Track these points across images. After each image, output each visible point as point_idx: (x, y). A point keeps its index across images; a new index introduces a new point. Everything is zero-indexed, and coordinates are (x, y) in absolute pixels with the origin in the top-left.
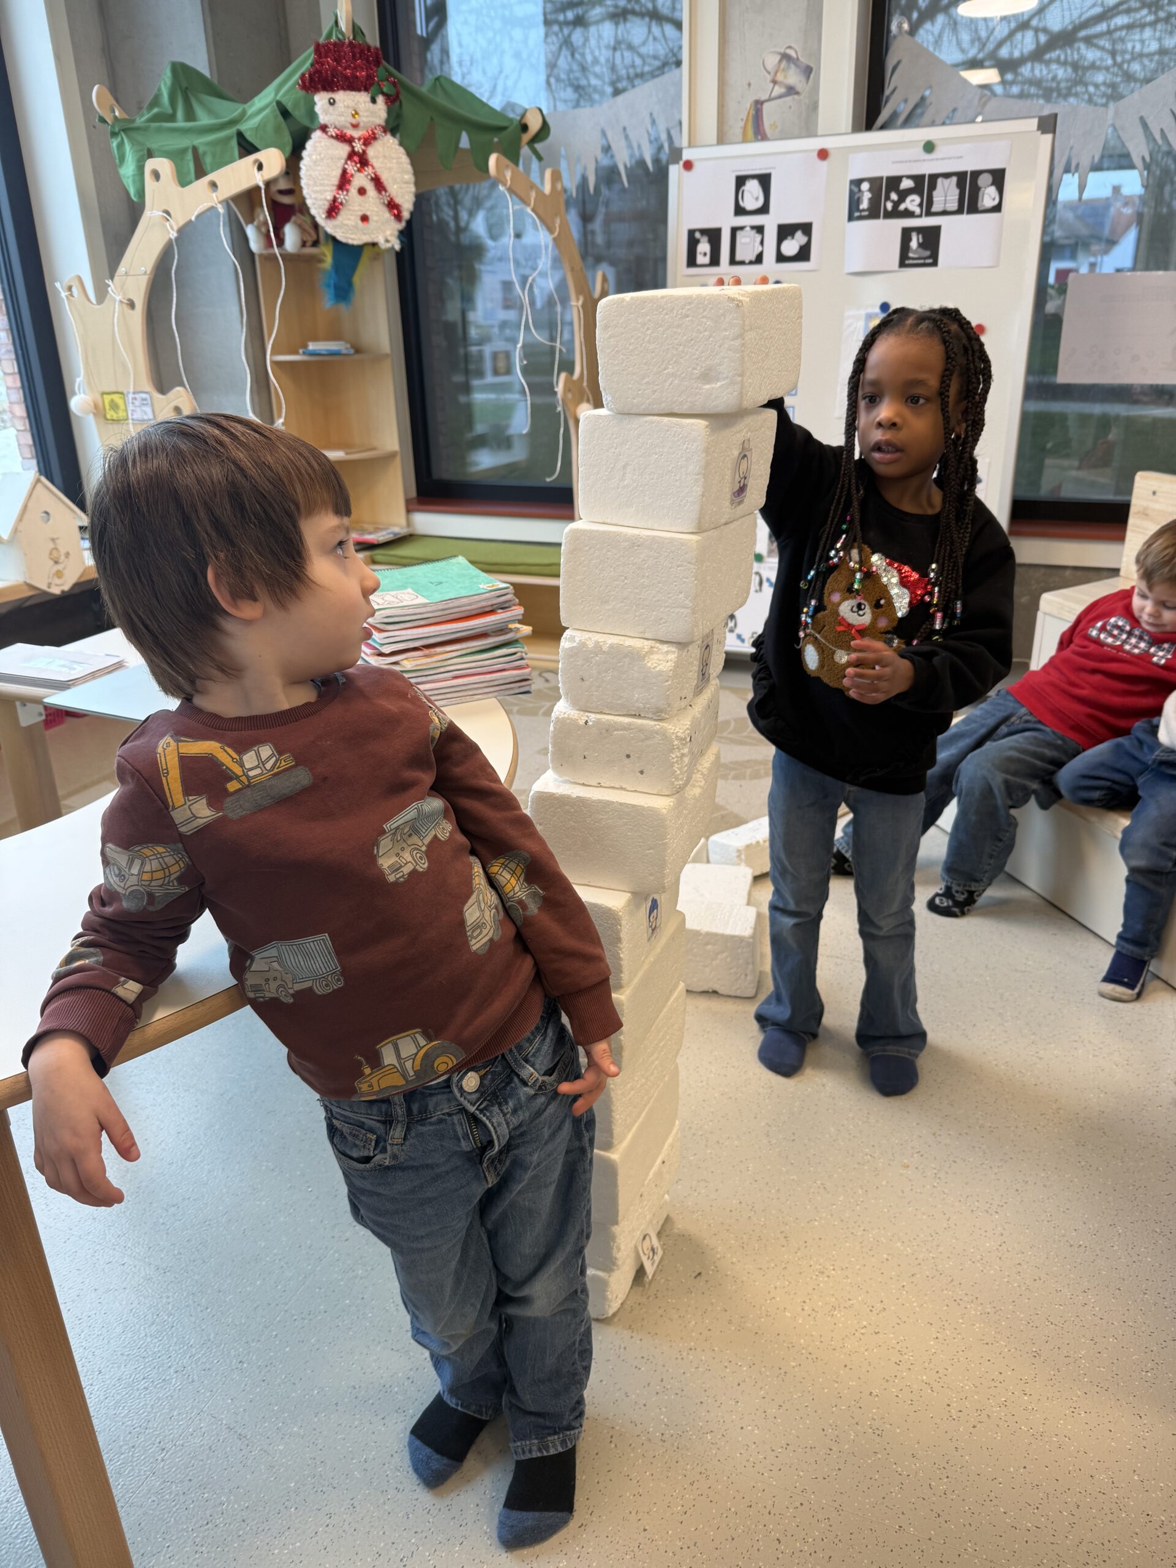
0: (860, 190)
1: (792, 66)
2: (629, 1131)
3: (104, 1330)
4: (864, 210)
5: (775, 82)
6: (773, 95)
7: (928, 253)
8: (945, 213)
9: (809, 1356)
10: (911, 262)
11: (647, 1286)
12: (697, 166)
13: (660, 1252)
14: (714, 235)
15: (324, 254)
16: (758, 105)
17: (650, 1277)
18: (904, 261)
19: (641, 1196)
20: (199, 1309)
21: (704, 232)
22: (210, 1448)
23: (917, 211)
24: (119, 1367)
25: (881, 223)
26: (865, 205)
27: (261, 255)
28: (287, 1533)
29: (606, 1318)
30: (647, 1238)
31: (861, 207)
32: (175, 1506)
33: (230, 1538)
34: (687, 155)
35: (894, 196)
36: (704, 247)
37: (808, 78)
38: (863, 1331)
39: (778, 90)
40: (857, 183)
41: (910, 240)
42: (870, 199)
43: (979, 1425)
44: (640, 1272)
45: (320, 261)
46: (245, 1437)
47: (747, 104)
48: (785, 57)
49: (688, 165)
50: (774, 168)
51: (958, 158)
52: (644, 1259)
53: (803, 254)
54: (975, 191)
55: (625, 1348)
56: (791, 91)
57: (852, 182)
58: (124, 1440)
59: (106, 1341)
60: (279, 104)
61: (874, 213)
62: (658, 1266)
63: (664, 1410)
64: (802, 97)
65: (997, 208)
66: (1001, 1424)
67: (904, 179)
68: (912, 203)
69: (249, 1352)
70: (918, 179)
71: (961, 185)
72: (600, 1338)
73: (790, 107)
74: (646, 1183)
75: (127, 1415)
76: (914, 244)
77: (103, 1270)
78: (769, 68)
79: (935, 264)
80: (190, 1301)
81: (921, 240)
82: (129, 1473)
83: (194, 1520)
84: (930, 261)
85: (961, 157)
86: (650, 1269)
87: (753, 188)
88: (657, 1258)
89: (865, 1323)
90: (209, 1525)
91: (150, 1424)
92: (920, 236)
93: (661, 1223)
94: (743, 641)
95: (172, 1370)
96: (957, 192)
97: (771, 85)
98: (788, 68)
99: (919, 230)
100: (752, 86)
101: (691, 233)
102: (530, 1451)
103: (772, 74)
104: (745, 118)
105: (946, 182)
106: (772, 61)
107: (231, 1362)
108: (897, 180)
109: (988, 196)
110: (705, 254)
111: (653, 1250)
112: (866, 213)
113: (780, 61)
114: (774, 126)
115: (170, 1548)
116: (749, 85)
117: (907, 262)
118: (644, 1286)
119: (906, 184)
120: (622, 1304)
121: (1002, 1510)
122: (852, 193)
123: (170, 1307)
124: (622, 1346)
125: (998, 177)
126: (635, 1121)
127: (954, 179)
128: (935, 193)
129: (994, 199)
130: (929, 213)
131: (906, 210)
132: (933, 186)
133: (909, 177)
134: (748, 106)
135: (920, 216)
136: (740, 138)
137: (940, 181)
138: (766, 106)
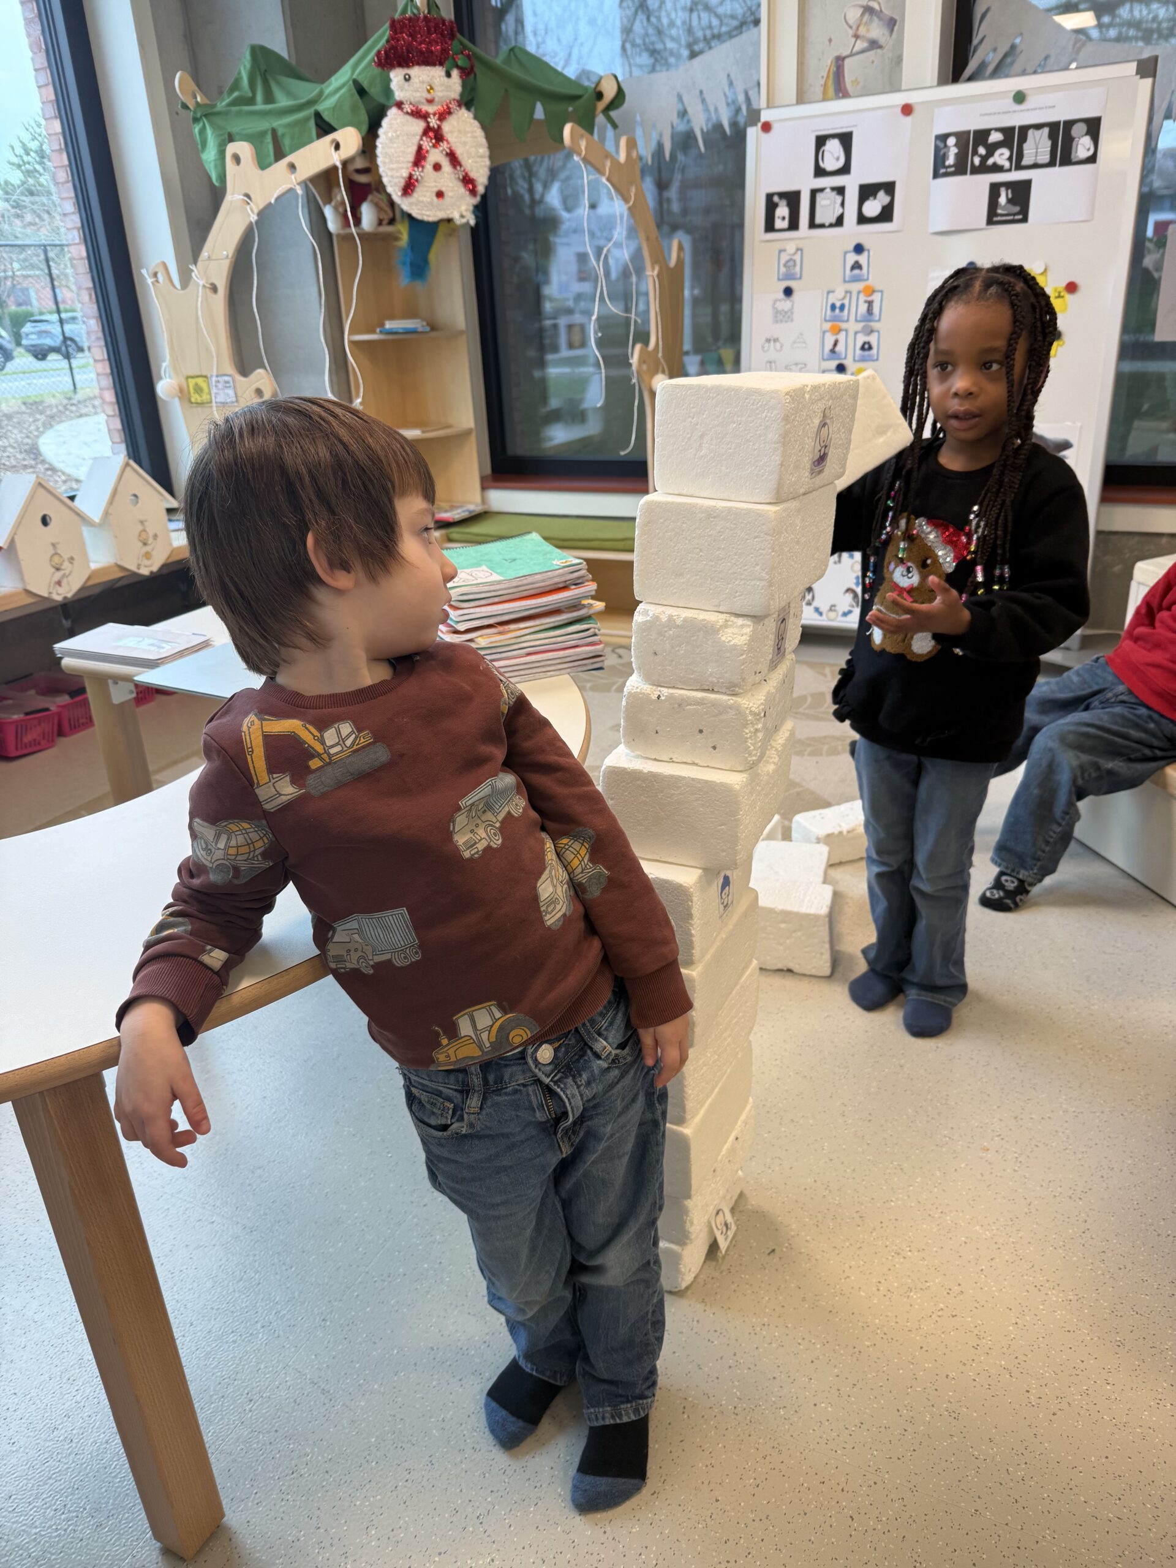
0: (946, 146)
1: (875, 18)
2: (702, 1106)
3: (195, 1284)
4: (950, 166)
5: (857, 36)
6: (857, 49)
7: (1017, 209)
8: (1036, 166)
9: (884, 1336)
10: (999, 218)
11: (720, 1261)
12: (776, 127)
13: (734, 1228)
14: (792, 199)
15: (400, 232)
16: (840, 61)
17: (723, 1252)
18: (993, 218)
19: (714, 1171)
20: (284, 1268)
21: (782, 195)
22: (295, 1401)
23: (1007, 165)
24: (209, 1320)
25: (968, 179)
26: (951, 161)
27: (338, 235)
28: (368, 1486)
29: (679, 1291)
30: (721, 1213)
31: (947, 163)
32: (263, 1454)
33: (314, 1488)
34: (765, 116)
35: (982, 151)
36: (782, 211)
37: (892, 31)
38: (940, 1313)
39: (860, 45)
40: (943, 138)
41: (999, 195)
42: (956, 155)
43: (1059, 1413)
44: (714, 1247)
45: (397, 239)
46: (329, 1392)
47: (828, 61)
48: (868, 10)
49: (767, 127)
50: (856, 126)
51: (1050, 107)
52: (718, 1234)
53: (886, 215)
54: (1069, 142)
55: (698, 1321)
56: (874, 45)
57: (938, 137)
58: (214, 1390)
59: (196, 1295)
60: (356, 82)
61: (960, 169)
62: (731, 1242)
63: (736, 1383)
64: (885, 51)
65: (1092, 159)
66: (1082, 1412)
67: (993, 132)
68: (1001, 156)
69: (332, 1311)
70: (1008, 132)
71: (1053, 136)
72: (673, 1310)
73: (873, 62)
74: (720, 1158)
75: (216, 1366)
76: (1003, 200)
77: (194, 1227)
78: (851, 22)
79: (1025, 219)
80: (276, 1261)
81: (1010, 196)
82: (219, 1421)
83: (280, 1469)
84: (1020, 217)
85: (1054, 107)
86: (723, 1244)
87: (834, 148)
88: (731, 1234)
89: (942, 1306)
90: (295, 1475)
91: (239, 1376)
92: (1010, 192)
93: (734, 1199)
94: (821, 614)
95: (259, 1326)
96: (1049, 143)
97: (853, 40)
98: (871, 21)
99: (1008, 185)
100: (833, 42)
101: (769, 197)
102: (603, 1418)
103: (854, 28)
104: (825, 76)
105: (1038, 133)
106: (854, 14)
107: (315, 1319)
108: (986, 133)
109: (1083, 147)
110: (784, 218)
111: (726, 1225)
112: (952, 169)
113: (863, 15)
114: (856, 82)
115: (258, 1495)
116: (830, 40)
117: (995, 219)
118: (718, 1261)
119: (995, 137)
120: (695, 1278)
121: (1083, 1499)
122: (937, 150)
123: (257, 1264)
124: (696, 1319)
125: (1093, 126)
126: (708, 1097)
127: (1046, 130)
128: (1025, 146)
129: (1089, 150)
130: (1019, 167)
131: (995, 164)
132: (1023, 138)
133: (997, 130)
134: (829, 62)
135: (1010, 170)
136: (820, 96)
137: (1031, 132)
138: (847, 61)
